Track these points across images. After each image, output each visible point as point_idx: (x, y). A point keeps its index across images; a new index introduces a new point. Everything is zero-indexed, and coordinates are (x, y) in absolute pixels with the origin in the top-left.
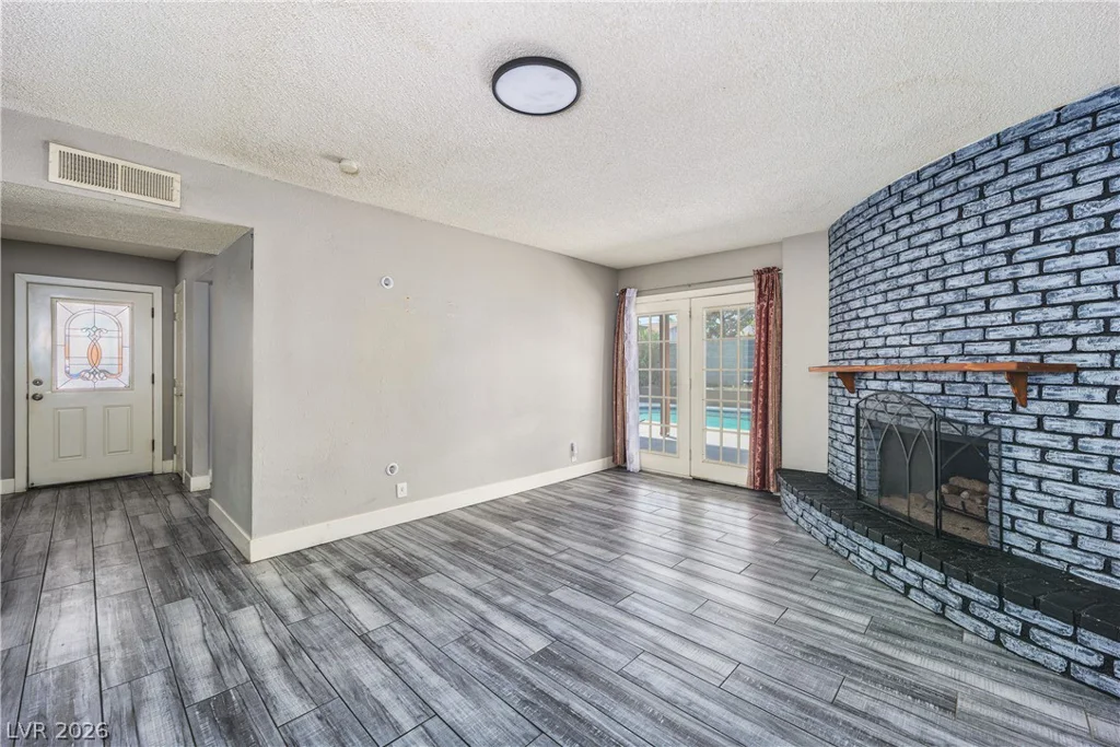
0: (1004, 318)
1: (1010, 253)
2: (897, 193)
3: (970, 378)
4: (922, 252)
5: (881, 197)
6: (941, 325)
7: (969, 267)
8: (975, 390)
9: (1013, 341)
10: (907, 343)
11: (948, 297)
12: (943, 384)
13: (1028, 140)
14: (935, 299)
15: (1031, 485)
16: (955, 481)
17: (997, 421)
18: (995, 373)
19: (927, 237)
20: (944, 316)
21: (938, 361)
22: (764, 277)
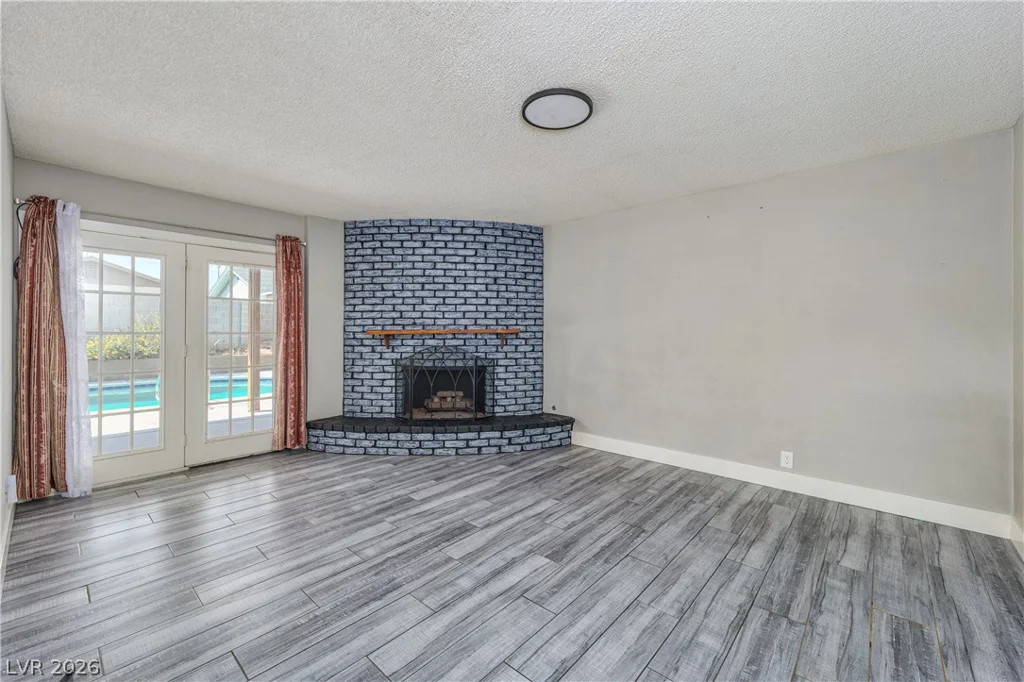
0: (494, 308)
1: (495, 279)
2: (437, 227)
3: (479, 336)
4: (453, 266)
5: (424, 223)
6: (464, 308)
7: (479, 281)
8: (482, 342)
9: (497, 319)
10: (441, 316)
11: (467, 294)
12: (465, 340)
13: (503, 230)
14: (460, 294)
15: (503, 383)
16: (440, 394)
17: (491, 357)
18: (490, 334)
19: (457, 259)
20: (465, 304)
21: (462, 328)
22: (288, 244)
